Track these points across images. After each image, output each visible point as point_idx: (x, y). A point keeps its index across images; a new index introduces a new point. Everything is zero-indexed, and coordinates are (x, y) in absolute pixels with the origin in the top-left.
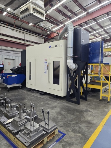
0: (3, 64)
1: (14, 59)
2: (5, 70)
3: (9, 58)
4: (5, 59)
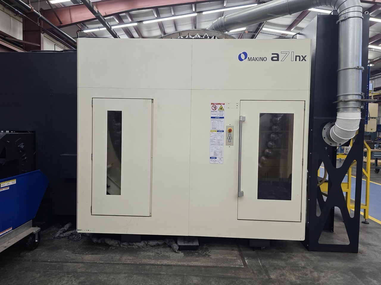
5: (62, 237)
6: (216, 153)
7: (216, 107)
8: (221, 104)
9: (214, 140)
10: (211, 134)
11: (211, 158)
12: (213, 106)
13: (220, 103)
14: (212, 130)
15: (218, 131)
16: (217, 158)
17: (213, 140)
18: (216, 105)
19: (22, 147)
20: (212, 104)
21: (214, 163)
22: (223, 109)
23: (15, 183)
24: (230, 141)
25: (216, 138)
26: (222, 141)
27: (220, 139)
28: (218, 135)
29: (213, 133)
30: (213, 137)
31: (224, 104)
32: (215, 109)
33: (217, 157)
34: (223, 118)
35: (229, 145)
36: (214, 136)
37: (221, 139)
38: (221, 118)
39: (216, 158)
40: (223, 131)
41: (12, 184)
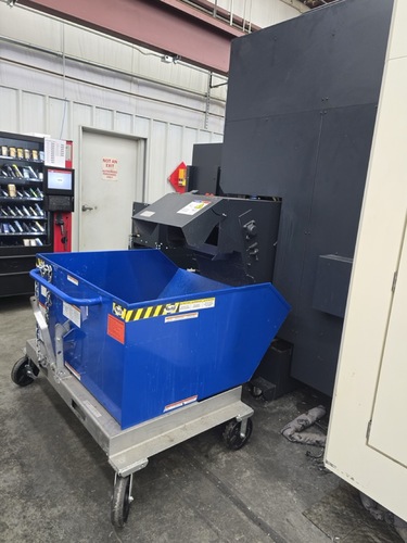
0: (69, 163)
1: (136, 140)
2: (84, 209)
3: (108, 128)
4: (85, 130)
5: (297, 442)
19: (251, 227)
23: (213, 305)
41: (204, 307)
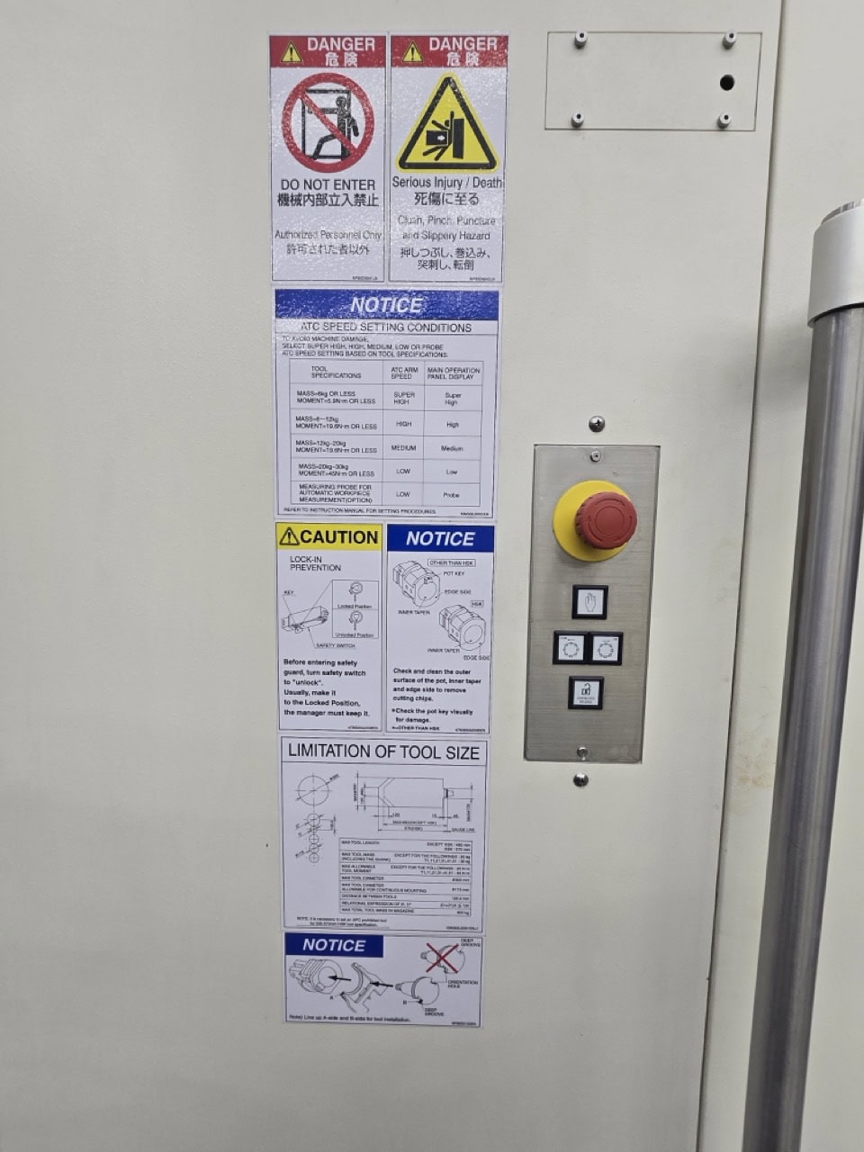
6: (380, 869)
7: (357, 111)
8: (439, 59)
9: (343, 687)
10: (290, 578)
11: (294, 944)
12: (302, 90)
13: (422, 42)
14: (300, 522)
15: (398, 538)
16: (387, 944)
17: (328, 683)
18: (360, 76)
20: (278, 47)
21: (340, 1008)
22: (473, 152)
24: (586, 693)
25: (365, 654)
26: (458, 701)
27: (440, 661)
28: (397, 600)
29: (317, 563)
30: (322, 633)
31: (495, 54)
32: (349, 157)
33: (386, 924)
34: (484, 307)
35: (580, 755)
36: (340, 621)
37: (456, 662)
38: (440, 307)
39: (374, 946)
40: (484, 539)
